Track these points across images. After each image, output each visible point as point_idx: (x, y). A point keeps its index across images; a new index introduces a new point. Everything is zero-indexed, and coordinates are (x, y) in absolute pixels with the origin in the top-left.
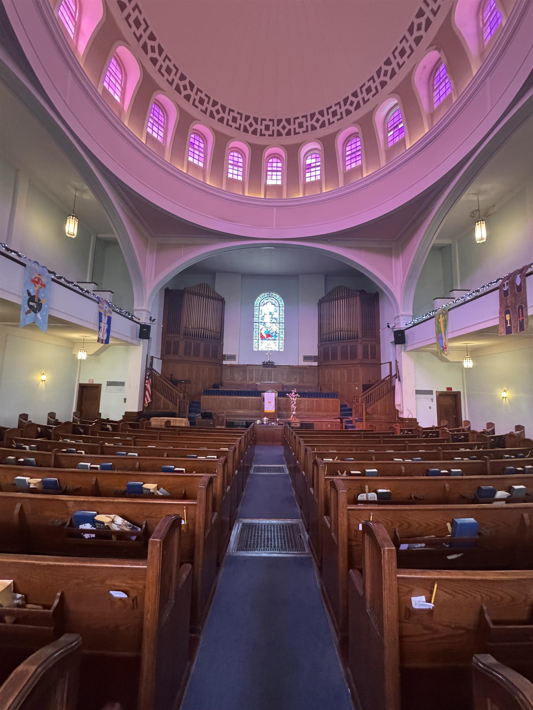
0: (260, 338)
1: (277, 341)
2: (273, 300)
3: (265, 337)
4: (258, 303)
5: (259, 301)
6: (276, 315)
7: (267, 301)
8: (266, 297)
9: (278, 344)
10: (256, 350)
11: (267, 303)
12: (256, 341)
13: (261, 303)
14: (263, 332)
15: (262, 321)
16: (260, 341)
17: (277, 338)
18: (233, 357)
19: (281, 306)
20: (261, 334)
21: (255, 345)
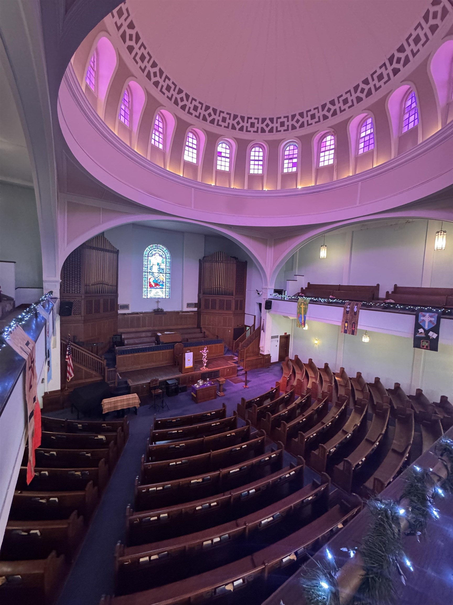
0: (149, 287)
1: (164, 290)
2: (160, 251)
3: (154, 286)
4: (146, 253)
5: (148, 252)
6: (163, 266)
7: (155, 252)
8: (154, 249)
9: (164, 292)
10: (145, 297)
11: (155, 254)
12: (145, 289)
13: (149, 254)
14: (151, 281)
15: (150, 271)
16: (149, 289)
17: (164, 287)
18: (126, 307)
19: (167, 258)
20: (150, 283)
21: (145, 293)
